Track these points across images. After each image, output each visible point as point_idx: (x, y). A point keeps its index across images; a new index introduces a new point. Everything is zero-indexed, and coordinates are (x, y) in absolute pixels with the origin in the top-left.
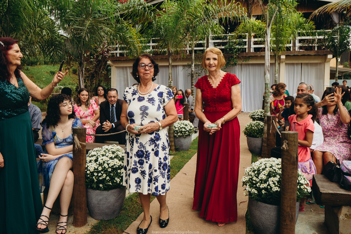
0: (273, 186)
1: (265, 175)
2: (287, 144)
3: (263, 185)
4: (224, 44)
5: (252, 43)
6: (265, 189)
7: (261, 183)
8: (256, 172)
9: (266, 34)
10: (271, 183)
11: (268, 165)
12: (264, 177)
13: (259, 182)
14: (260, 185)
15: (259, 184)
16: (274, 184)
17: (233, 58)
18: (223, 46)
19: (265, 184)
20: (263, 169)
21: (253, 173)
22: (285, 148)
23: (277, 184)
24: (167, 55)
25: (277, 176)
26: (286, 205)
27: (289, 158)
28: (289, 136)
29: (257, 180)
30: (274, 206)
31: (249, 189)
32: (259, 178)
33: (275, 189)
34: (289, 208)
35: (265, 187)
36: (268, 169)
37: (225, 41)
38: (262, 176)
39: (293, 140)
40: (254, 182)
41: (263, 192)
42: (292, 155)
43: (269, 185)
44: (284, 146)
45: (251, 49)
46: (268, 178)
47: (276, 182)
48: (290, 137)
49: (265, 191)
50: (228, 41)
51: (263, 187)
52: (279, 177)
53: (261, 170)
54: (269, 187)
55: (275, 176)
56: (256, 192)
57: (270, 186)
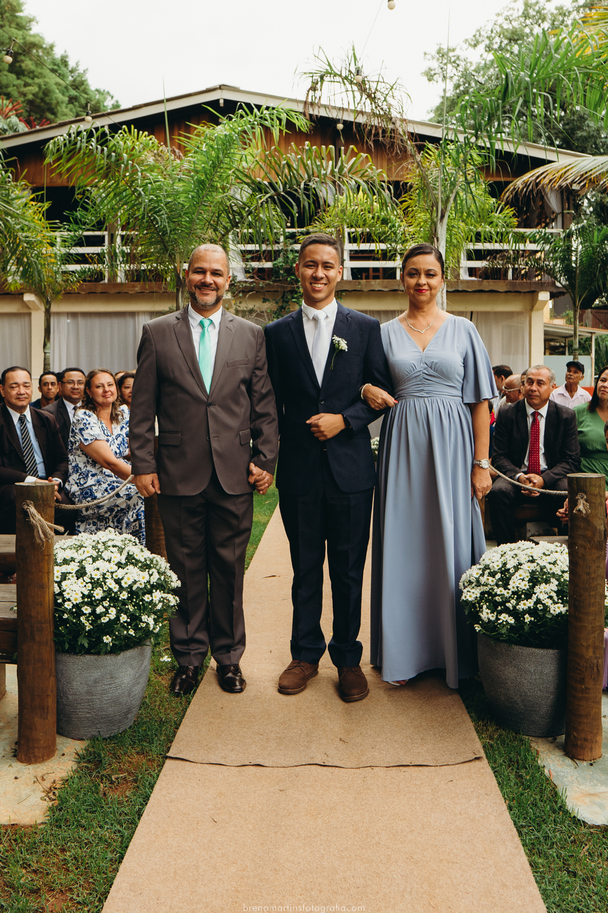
0: (548, 602)
1: (523, 580)
2: (586, 501)
3: (524, 604)
4: (269, 256)
6: (532, 612)
7: (519, 599)
8: (498, 576)
9: (435, 239)
10: (543, 597)
11: (523, 558)
12: (525, 586)
13: (512, 597)
14: (517, 604)
15: (513, 602)
16: (551, 597)
17: (295, 296)
18: (267, 261)
19: (529, 600)
20: (517, 568)
21: (491, 578)
22: (584, 512)
23: (556, 598)
25: (553, 580)
26: (584, 644)
27: (589, 534)
28: (588, 484)
29: (507, 593)
30: (551, 651)
31: (490, 616)
32: (509, 590)
33: (558, 609)
34: (591, 650)
35: (529, 608)
36: (528, 567)
37: (276, 247)
38: (519, 582)
39: (599, 493)
40: (498, 599)
41: (528, 619)
42: (596, 527)
43: (538, 601)
44: (581, 507)
45: (345, 271)
46: (533, 587)
47: (554, 595)
48: (591, 485)
49: (531, 616)
50: (280, 248)
51: (526, 607)
52: (557, 583)
53: (512, 571)
54: (540, 607)
55: (547, 581)
56: (511, 621)
57: (544, 605)
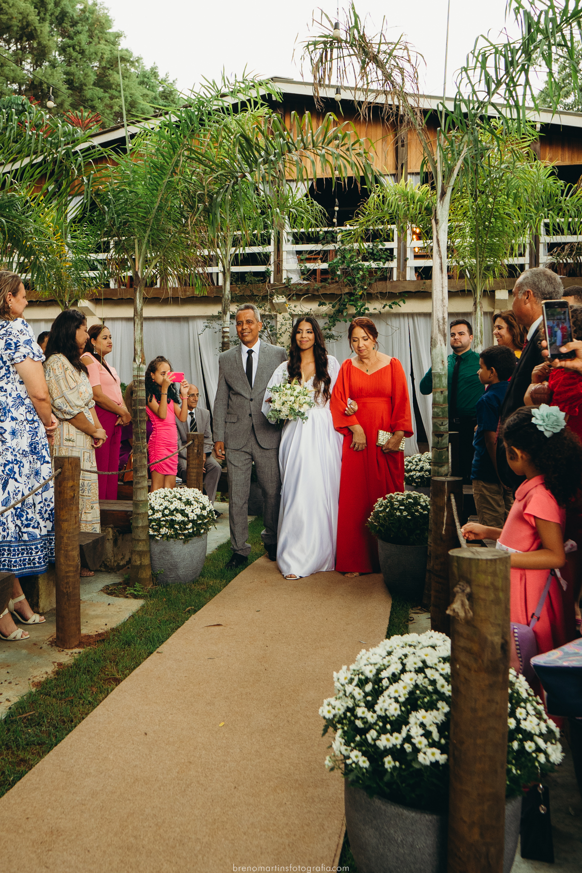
0: (421, 742)
1: (397, 701)
2: (470, 597)
3: (388, 740)
4: (324, 256)
5: (410, 255)
6: (397, 753)
7: (382, 731)
8: (369, 687)
9: (433, 221)
10: (416, 732)
11: (412, 663)
12: (394, 710)
13: (376, 724)
14: (378, 738)
15: (372, 734)
16: (427, 734)
17: (352, 298)
18: (323, 262)
19: (395, 734)
20: (395, 678)
21: (357, 689)
22: (462, 614)
23: (436, 736)
24: (158, 286)
25: (441, 704)
26: (466, 819)
27: (475, 648)
28: (474, 570)
29: (371, 717)
30: (428, 817)
31: (343, 748)
32: (374, 712)
33: (430, 756)
34: (476, 830)
35: (395, 746)
36: (409, 680)
37: (330, 247)
38: (388, 706)
39: (492, 584)
40: (359, 723)
41: (389, 762)
42: (486, 638)
43: (408, 739)
44: (456, 606)
45: (408, 270)
46: (409, 712)
47: (434, 730)
48: (478, 571)
49: (394, 760)
50: (337, 247)
51: (389, 745)
52: (446, 709)
53: (385, 683)
54: (408, 747)
55: (431, 706)
56: (364, 763)
57: (413, 745)
